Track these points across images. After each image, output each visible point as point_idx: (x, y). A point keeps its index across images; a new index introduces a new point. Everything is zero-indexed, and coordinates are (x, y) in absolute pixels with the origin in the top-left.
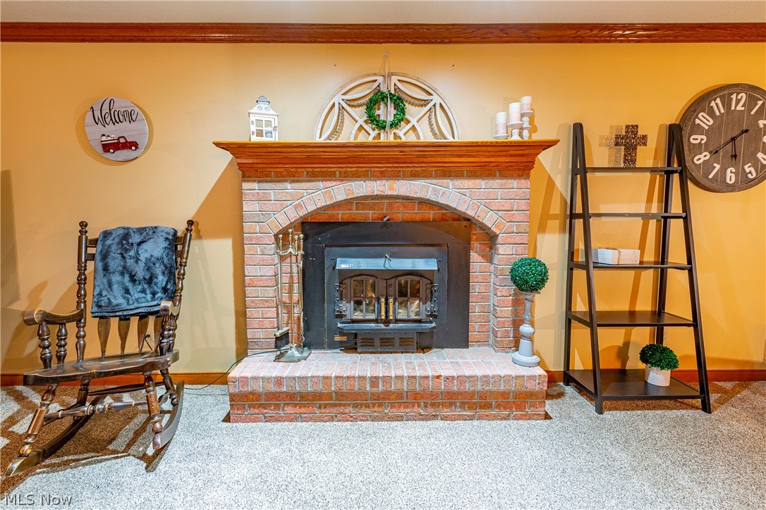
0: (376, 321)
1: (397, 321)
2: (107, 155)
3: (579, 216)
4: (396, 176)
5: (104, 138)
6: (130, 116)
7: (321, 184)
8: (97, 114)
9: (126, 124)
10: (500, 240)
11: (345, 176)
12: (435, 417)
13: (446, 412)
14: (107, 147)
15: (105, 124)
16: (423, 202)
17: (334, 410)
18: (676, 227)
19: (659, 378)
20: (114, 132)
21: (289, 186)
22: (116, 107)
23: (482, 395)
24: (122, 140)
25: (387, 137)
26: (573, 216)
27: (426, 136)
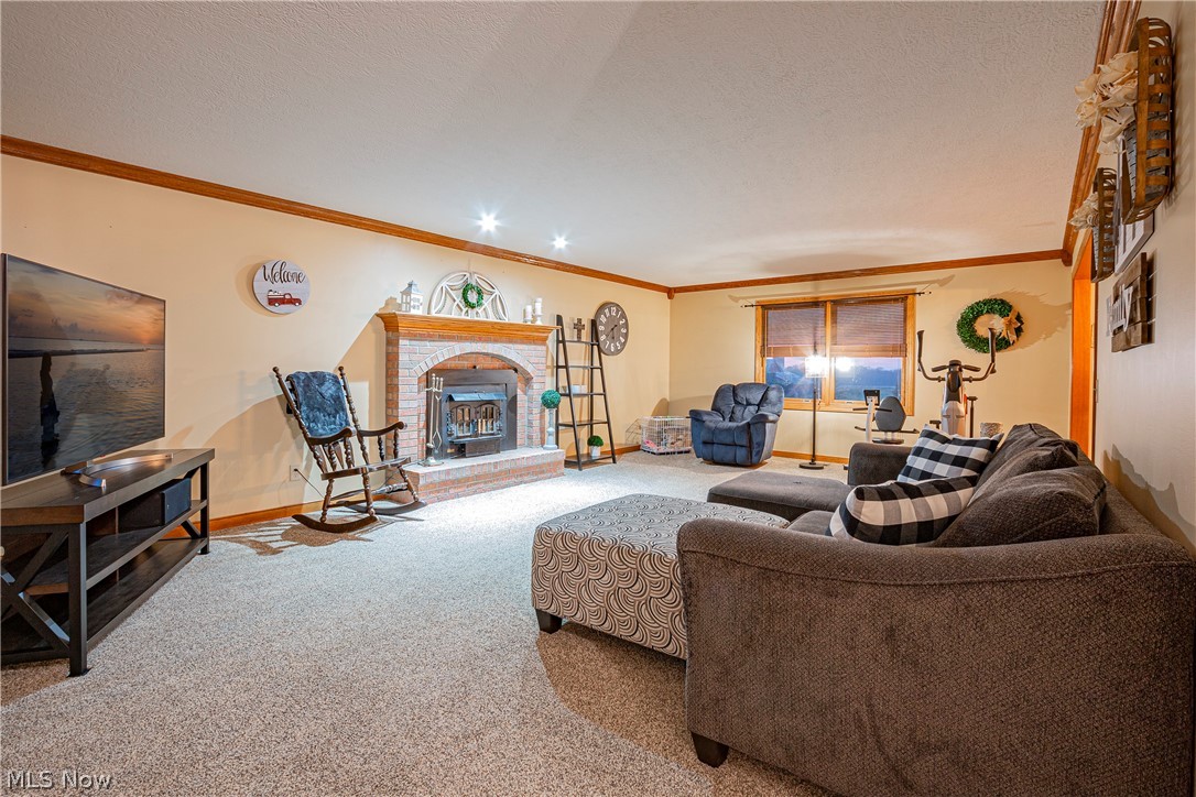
0: (470, 436)
1: (482, 434)
2: (271, 308)
3: (562, 367)
4: (487, 341)
5: (271, 293)
6: (298, 278)
7: (446, 344)
8: (268, 272)
9: (293, 283)
10: (534, 380)
11: (460, 339)
12: (521, 483)
13: (526, 478)
14: (272, 302)
15: (274, 280)
16: (494, 357)
17: (475, 487)
18: (597, 373)
19: (596, 452)
20: (280, 289)
21: (428, 343)
22: (286, 269)
23: (540, 466)
24: (287, 297)
25: (472, 316)
26: (558, 367)
27: (492, 318)
